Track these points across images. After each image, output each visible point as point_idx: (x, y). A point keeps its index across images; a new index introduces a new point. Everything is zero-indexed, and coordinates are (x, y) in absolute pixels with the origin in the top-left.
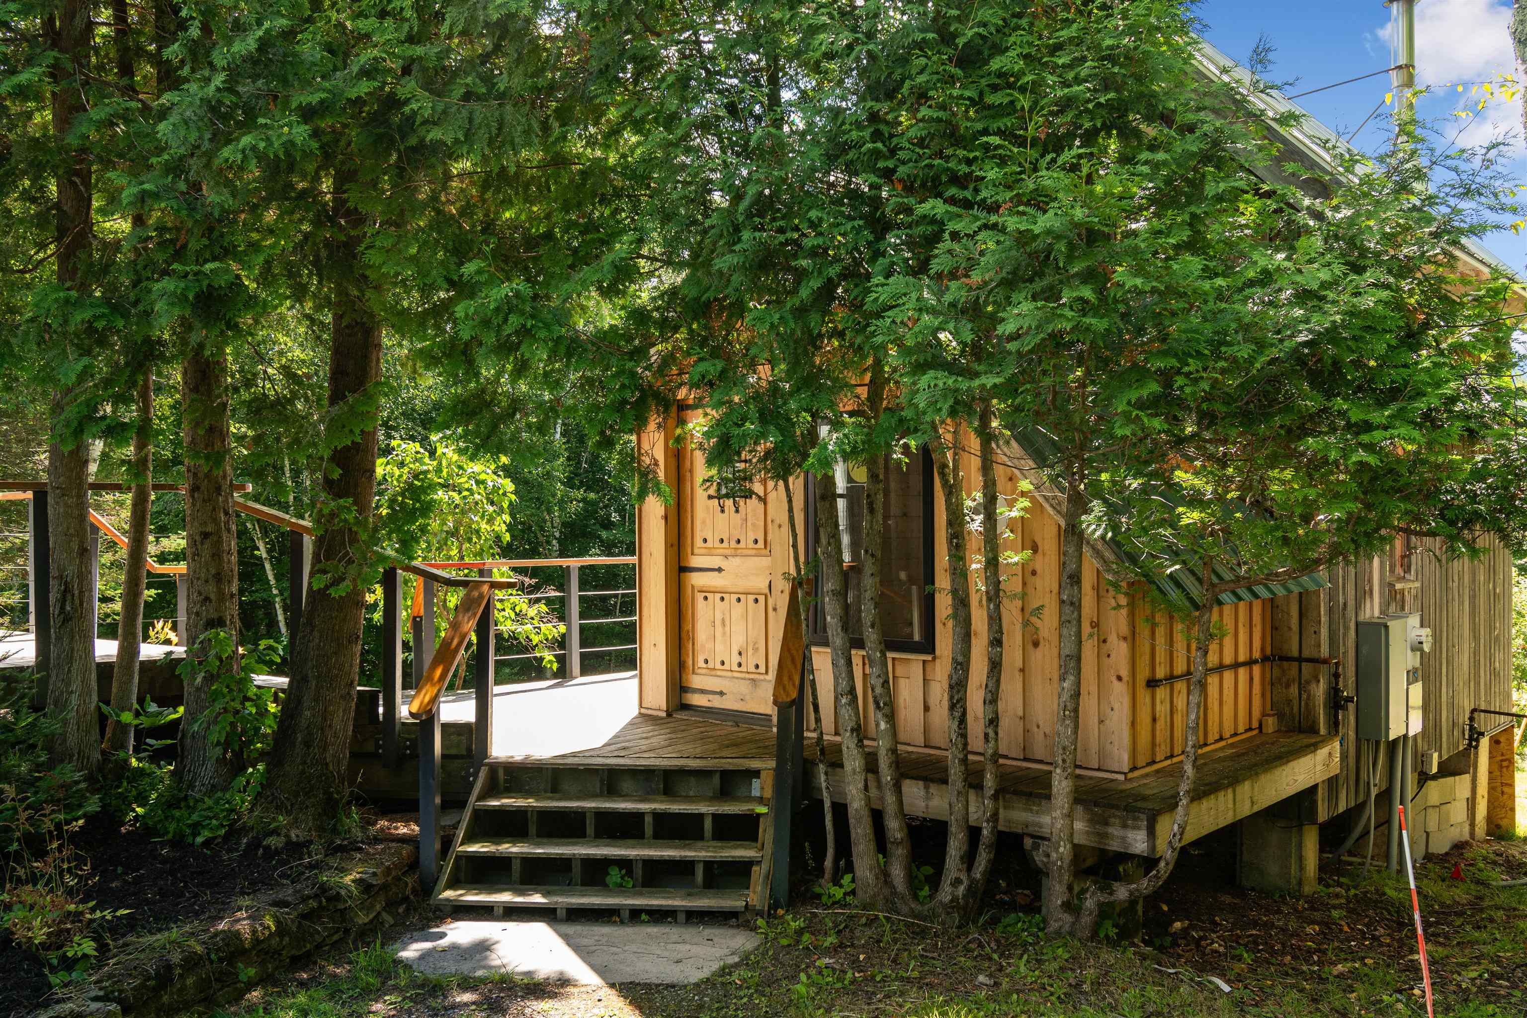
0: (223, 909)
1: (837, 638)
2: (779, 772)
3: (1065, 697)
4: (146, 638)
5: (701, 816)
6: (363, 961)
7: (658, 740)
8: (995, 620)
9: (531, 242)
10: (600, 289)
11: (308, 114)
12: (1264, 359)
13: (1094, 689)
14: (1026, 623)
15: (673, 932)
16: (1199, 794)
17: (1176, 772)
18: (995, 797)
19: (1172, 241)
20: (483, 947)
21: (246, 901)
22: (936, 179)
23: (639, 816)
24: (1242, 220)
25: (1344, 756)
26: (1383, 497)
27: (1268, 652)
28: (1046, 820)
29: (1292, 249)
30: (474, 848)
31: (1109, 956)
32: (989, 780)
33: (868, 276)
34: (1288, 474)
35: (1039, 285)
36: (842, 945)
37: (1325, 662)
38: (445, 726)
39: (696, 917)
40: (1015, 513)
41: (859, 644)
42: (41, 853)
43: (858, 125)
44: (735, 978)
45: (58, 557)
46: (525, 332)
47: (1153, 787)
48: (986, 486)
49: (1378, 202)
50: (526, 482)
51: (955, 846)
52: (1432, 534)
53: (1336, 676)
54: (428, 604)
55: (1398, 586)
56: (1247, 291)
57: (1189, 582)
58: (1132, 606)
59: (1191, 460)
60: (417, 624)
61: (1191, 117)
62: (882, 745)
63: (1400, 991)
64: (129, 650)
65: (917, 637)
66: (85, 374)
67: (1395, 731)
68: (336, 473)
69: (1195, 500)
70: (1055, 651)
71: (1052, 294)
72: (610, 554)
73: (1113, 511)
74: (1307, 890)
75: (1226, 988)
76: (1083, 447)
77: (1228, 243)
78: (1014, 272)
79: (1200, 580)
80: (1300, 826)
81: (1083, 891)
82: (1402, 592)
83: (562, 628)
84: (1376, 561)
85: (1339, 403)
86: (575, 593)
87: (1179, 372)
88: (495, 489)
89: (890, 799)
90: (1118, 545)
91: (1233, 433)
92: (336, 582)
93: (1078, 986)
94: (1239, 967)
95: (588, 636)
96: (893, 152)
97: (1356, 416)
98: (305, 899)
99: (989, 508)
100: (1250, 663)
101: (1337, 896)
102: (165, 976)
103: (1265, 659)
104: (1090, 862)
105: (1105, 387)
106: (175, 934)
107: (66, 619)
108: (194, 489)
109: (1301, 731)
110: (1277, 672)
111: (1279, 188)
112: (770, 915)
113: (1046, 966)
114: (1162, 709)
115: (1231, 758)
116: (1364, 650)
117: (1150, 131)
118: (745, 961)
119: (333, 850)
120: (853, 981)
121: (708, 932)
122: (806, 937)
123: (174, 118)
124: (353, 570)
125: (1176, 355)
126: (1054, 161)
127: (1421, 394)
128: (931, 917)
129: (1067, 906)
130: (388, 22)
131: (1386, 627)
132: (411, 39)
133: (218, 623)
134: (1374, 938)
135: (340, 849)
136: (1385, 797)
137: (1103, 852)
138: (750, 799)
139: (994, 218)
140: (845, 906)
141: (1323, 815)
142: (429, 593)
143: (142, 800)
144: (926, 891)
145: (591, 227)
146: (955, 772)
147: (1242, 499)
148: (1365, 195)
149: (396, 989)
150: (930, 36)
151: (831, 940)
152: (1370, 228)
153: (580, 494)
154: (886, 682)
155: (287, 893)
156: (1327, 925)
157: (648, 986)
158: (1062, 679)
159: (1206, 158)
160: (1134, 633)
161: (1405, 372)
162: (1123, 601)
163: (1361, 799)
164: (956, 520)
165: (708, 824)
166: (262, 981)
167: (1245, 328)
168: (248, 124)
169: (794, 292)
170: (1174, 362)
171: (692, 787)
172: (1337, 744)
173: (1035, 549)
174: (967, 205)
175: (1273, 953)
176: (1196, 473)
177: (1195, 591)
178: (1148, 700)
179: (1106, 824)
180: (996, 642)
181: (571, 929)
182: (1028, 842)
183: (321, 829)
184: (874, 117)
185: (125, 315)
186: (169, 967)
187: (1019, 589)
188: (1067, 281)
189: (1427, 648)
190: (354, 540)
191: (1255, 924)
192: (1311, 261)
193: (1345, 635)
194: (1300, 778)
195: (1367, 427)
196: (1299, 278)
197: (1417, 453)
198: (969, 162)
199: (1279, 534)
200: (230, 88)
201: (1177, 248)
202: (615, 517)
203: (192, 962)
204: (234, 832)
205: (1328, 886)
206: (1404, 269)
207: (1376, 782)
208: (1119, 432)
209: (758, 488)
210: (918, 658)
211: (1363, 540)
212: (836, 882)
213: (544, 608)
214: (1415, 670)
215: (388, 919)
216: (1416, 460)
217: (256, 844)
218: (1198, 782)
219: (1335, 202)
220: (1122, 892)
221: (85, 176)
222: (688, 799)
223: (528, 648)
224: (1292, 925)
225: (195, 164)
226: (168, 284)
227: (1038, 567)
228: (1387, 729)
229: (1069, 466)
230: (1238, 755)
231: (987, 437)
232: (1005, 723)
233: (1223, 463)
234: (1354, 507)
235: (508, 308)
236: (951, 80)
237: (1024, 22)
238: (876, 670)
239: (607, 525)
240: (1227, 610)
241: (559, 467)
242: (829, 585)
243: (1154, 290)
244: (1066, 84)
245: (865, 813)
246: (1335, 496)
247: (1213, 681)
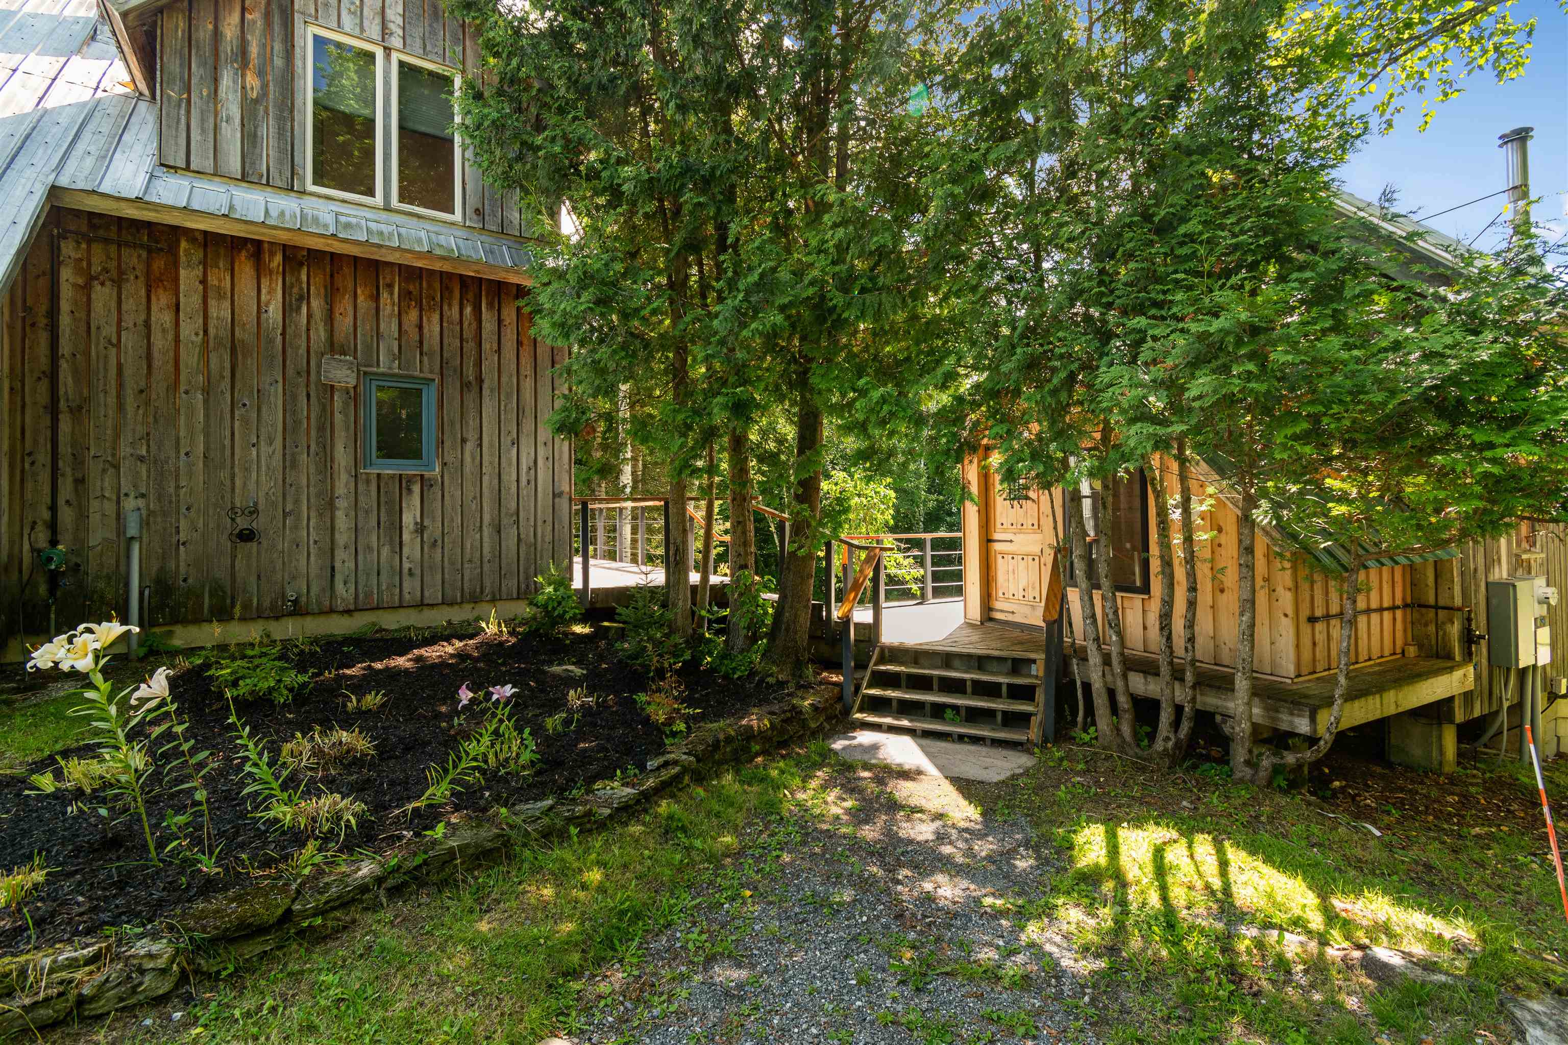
0: (746, 714)
1: (1084, 584)
2: (1048, 661)
3: (1244, 626)
4: (715, 572)
5: (1000, 684)
6: (813, 748)
7: (975, 638)
8: (1192, 576)
9: (898, 363)
10: (936, 386)
11: (783, 309)
12: (1395, 402)
13: (1267, 622)
14: (1214, 578)
15: (983, 750)
16: (1352, 696)
17: (1333, 680)
18: (1194, 687)
19: (1318, 327)
20: (875, 747)
21: (755, 710)
22: (1142, 305)
23: (964, 681)
24: (1376, 308)
25: (1478, 677)
26: (1509, 496)
27: (1409, 601)
28: (1231, 705)
29: (1418, 324)
30: (873, 692)
31: (1283, 801)
32: (1189, 677)
33: (1098, 367)
34: (1421, 479)
35: (1214, 364)
36: (1088, 771)
37: (1459, 609)
38: (856, 624)
39: (997, 743)
40: (1204, 508)
41: (1098, 587)
42: (663, 678)
43: (1090, 278)
44: (1020, 782)
45: (674, 533)
46: (892, 414)
47: (1314, 689)
48: (1183, 492)
49: (1495, 284)
50: (905, 491)
51: (1165, 717)
52: (1556, 521)
53: (1469, 620)
54: (850, 558)
55: (1524, 557)
56: (1381, 356)
57: (1340, 553)
58: (1294, 568)
59: (1338, 471)
60: (845, 568)
61: (1332, 246)
62: (1114, 650)
63: (1535, 855)
64: (705, 579)
65: (1138, 584)
66: (682, 446)
67: (1525, 660)
68: (800, 491)
69: (1343, 498)
70: (1236, 596)
71: (1225, 369)
72: (951, 531)
73: (1277, 506)
74: (1447, 769)
75: (1377, 833)
76: (1252, 465)
77: (1366, 325)
78: (1196, 358)
79: (1349, 551)
80: (1440, 724)
81: (1261, 754)
82: (1529, 561)
83: (922, 572)
84: (1503, 541)
85: (1464, 429)
86: (929, 553)
87: (1325, 414)
88: (885, 496)
89: (1120, 684)
90: (1283, 528)
91: (1372, 452)
92: (800, 548)
93: (1257, 817)
94: (1387, 819)
95: (936, 577)
96: (1112, 292)
97: (1479, 438)
98: (784, 712)
99: (1185, 504)
100: (1393, 608)
101: (1474, 776)
102: (716, 745)
103: (1406, 606)
104: (1265, 736)
105: (1269, 426)
106: (722, 723)
107: (677, 564)
108: (734, 500)
109: (1438, 656)
110: (1416, 615)
111: (1407, 283)
112: (1043, 746)
113: (1232, 801)
114: (1320, 637)
115: (1379, 673)
116: (1494, 601)
117: (1301, 257)
118: (1026, 773)
119: (799, 687)
120: (1096, 794)
121: (1005, 752)
122: (1065, 763)
123: (721, 317)
124: (809, 541)
125: (1322, 403)
126: (1224, 284)
127: (1540, 420)
128: (1149, 759)
129: (1248, 763)
130: (822, 256)
131: (1514, 586)
132: (834, 263)
133: (744, 567)
134: (1509, 811)
135: (803, 686)
136: (1517, 708)
137: (1276, 730)
138: (1030, 676)
139: (1180, 325)
140: (1091, 746)
141: (1459, 717)
142: (850, 554)
143: (710, 654)
144: (1146, 742)
145: (931, 352)
146: (1165, 670)
147: (1382, 497)
148: (1484, 280)
149: (829, 765)
150: (1136, 219)
151: (1081, 766)
152: (1489, 304)
153: (935, 497)
154: (1116, 612)
155: (776, 708)
156: (1465, 797)
157: (968, 781)
158: (1242, 614)
159: (1344, 271)
160: (1297, 588)
161: (1524, 405)
162: (1287, 565)
163: (1494, 708)
164: (1162, 513)
165: (1004, 689)
166: (764, 752)
167: (1378, 381)
168: (754, 317)
169: (1049, 381)
170: (1321, 408)
171: (994, 666)
172: (1471, 669)
173: (1220, 530)
174: (1163, 318)
175: (1418, 812)
176: (1343, 480)
177: (1345, 558)
178: (1309, 631)
179: (1277, 711)
180: (1193, 589)
181: (926, 742)
182: (1218, 718)
183: (793, 675)
184: (1102, 272)
185: (700, 415)
186: (718, 741)
187: (1209, 556)
188: (1237, 359)
189: (1553, 602)
190: (809, 526)
191: (1402, 790)
192: (1434, 332)
193: (1476, 591)
194: (1439, 691)
195: (1491, 446)
196: (1424, 344)
197: (1540, 461)
198: (1164, 293)
199: (1414, 522)
200: (746, 299)
201: (1324, 332)
202: (954, 510)
203: (729, 740)
204: (752, 673)
205: (1465, 768)
206: (1522, 330)
207: (1509, 697)
208: (1278, 457)
209: (1032, 494)
210: (1138, 598)
211: (1489, 528)
212: (1085, 730)
213: (911, 560)
214: (1543, 619)
215: (827, 727)
216: (1536, 469)
217: (762, 681)
218: (1349, 688)
219: (1456, 288)
220: (1290, 758)
221: (685, 350)
222: (992, 673)
223: (903, 582)
224: (1434, 793)
225: (731, 338)
226: (719, 399)
227: (1223, 542)
228: (1517, 660)
229: (1243, 478)
230: (1384, 672)
231: (1182, 461)
232: (1200, 641)
233: (1365, 473)
234: (1480, 504)
235: (884, 400)
236: (1151, 243)
237: (1202, 201)
238: (1108, 604)
239: (950, 514)
240: (1373, 573)
241: (923, 483)
242: (1077, 552)
243: (1302, 362)
244: (1234, 236)
245: (1104, 691)
246: (1464, 497)
247: (1362, 620)
